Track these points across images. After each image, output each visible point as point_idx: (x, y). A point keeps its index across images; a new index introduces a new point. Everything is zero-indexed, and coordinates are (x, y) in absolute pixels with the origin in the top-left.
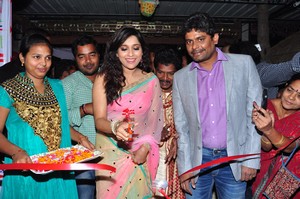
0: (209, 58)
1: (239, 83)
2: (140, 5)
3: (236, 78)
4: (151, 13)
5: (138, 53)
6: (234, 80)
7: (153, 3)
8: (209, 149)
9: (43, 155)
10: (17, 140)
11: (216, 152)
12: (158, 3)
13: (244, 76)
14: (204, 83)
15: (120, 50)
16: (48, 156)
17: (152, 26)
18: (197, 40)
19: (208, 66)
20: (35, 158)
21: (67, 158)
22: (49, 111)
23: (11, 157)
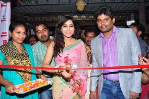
0: (109, 31)
1: (125, 44)
3: (123, 42)
5: (72, 29)
6: (122, 43)
7: (84, 4)
8: (111, 81)
9: (21, 85)
13: (128, 41)
14: (106, 45)
16: (24, 85)
18: (104, 20)
19: (108, 35)
20: (17, 86)
21: (34, 85)
22: (24, 61)
23: (4, 86)
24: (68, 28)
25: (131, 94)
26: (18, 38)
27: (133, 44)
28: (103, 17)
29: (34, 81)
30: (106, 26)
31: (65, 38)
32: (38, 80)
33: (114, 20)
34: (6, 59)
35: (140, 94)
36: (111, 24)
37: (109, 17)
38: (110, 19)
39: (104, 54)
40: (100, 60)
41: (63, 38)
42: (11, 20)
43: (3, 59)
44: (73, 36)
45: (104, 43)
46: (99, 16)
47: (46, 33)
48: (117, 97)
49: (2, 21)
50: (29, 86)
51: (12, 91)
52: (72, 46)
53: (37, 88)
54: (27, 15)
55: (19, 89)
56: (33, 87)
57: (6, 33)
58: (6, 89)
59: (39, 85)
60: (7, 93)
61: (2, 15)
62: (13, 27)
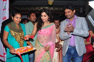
2: (48, 2)
4: (52, 4)
7: (52, 1)
9: (18, 49)
11: (73, 47)
12: (54, 1)
17: (52, 8)
21: (26, 50)
48: (74, 56)
49: (3, 10)
50: (23, 50)
53: (27, 52)
55: (17, 51)
56: (25, 51)
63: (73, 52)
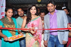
1: (61, 18)
3: (60, 17)
5: (35, 11)
6: (59, 17)
8: (53, 36)
9: (11, 37)
10: (5, 33)
11: (55, 36)
13: (62, 16)
14: (51, 18)
15: (31, 10)
16: (12, 37)
18: (51, 6)
19: (52, 14)
20: (9, 38)
21: (17, 37)
22: (12, 26)
23: (3, 38)
24: (33, 10)
25: (63, 42)
26: (9, 15)
27: (65, 18)
28: (50, 5)
29: (17, 35)
30: (52, 9)
31: (32, 15)
32: (19, 35)
33: (55, 6)
34: (4, 25)
35: (67, 42)
36: (54, 8)
37: (53, 5)
38: (54, 6)
39: (50, 23)
40: (48, 26)
41: (31, 15)
42: (6, 6)
43: (2, 25)
44: (36, 14)
45: (50, 17)
46: (49, 4)
47: (22, 12)
48: (56, 43)
49: (1, 7)
50: (14, 38)
51: (7, 40)
52: (35, 19)
53: (18, 38)
54: (14, 4)
55: (10, 39)
56: (16, 38)
57: (3, 13)
58: (4, 39)
59: (19, 37)
60: (5, 41)
61: (2, 4)
62: (7, 10)
63: (55, 40)
